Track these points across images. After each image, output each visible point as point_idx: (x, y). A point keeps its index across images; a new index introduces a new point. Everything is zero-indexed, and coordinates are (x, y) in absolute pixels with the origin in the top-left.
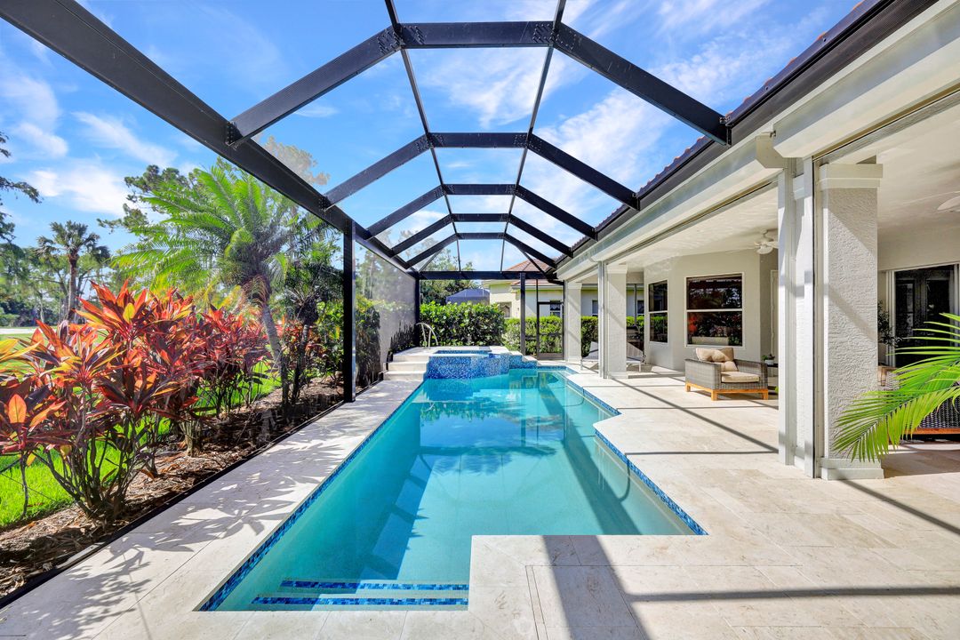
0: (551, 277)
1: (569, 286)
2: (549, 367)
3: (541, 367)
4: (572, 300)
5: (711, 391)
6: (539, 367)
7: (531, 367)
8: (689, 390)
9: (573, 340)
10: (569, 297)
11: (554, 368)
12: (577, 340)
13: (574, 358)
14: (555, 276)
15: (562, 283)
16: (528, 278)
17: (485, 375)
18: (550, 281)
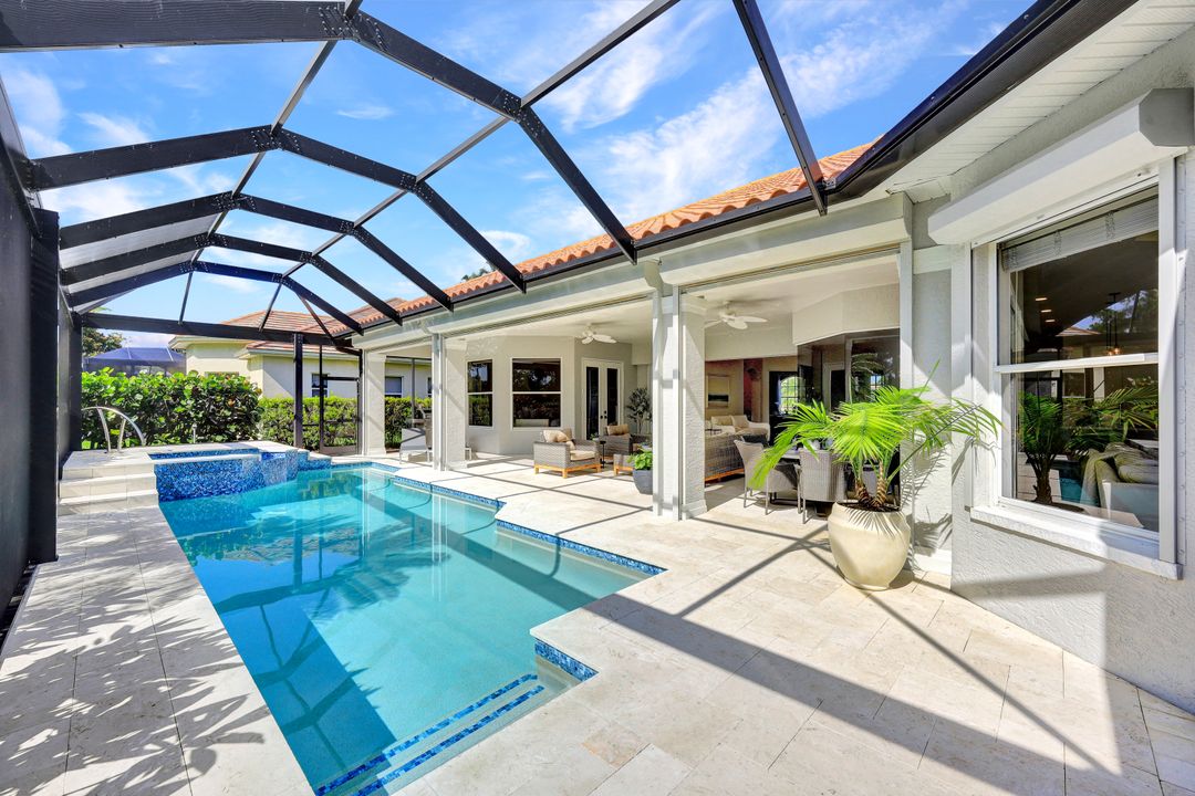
0: (342, 344)
1: (369, 358)
2: (348, 465)
3: (337, 466)
4: (372, 376)
5: (563, 470)
6: (334, 466)
7: (321, 467)
8: (537, 472)
9: (374, 427)
10: (368, 371)
11: (355, 465)
12: (380, 428)
13: (376, 451)
14: (349, 343)
15: (359, 353)
16: (306, 342)
17: (264, 485)
18: (339, 349)
